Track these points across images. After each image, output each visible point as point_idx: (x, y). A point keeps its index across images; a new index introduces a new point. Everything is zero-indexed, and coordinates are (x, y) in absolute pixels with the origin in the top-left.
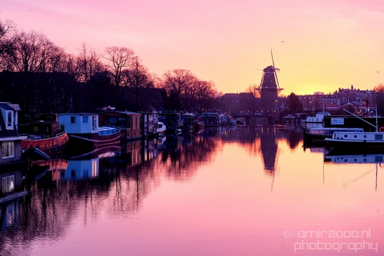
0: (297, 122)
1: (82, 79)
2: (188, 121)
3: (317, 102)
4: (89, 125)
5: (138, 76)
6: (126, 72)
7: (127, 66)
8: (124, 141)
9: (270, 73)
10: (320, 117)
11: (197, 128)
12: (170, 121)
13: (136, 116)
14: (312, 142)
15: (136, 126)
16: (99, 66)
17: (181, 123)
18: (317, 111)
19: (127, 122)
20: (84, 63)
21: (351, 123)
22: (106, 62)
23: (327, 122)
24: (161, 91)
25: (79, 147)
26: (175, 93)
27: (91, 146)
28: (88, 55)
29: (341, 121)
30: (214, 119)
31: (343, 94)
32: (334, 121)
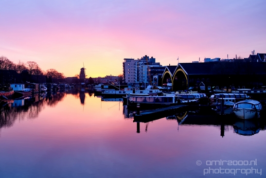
0: (92, 87)
1: (19, 72)
2: (55, 86)
3: (99, 80)
4: (21, 88)
5: (38, 71)
6: (34, 70)
7: (34, 68)
8: (33, 93)
9: (83, 70)
10: (100, 85)
11: (58, 89)
12: (49, 87)
13: (37, 85)
14: (97, 94)
15: (37, 88)
16: (25, 68)
17: (52, 87)
18: (99, 83)
19: (34, 87)
20: (19, 67)
21: (111, 87)
22: (27, 66)
23: (102, 87)
24: (46, 76)
25: (18, 95)
26: (50, 77)
27: (22, 95)
28: (21, 64)
29: (107, 87)
30: (64, 86)
31: (107, 77)
32: (105, 87)
